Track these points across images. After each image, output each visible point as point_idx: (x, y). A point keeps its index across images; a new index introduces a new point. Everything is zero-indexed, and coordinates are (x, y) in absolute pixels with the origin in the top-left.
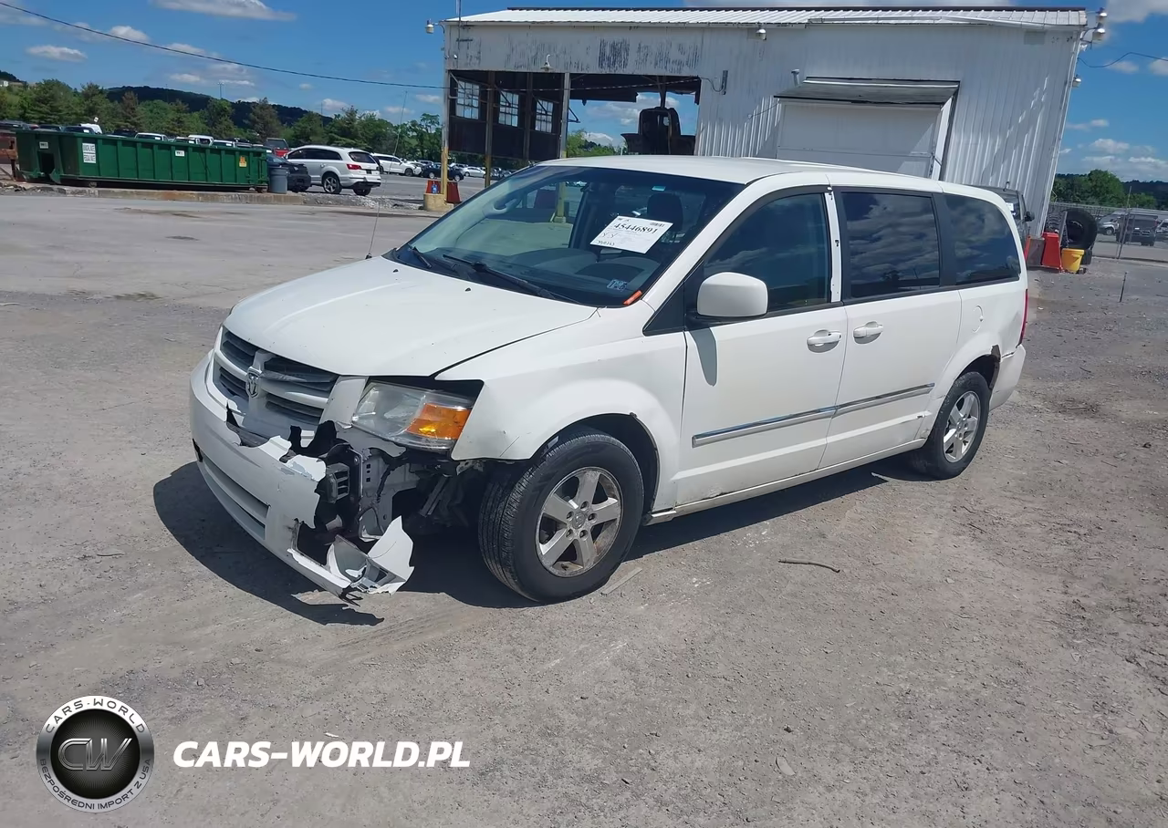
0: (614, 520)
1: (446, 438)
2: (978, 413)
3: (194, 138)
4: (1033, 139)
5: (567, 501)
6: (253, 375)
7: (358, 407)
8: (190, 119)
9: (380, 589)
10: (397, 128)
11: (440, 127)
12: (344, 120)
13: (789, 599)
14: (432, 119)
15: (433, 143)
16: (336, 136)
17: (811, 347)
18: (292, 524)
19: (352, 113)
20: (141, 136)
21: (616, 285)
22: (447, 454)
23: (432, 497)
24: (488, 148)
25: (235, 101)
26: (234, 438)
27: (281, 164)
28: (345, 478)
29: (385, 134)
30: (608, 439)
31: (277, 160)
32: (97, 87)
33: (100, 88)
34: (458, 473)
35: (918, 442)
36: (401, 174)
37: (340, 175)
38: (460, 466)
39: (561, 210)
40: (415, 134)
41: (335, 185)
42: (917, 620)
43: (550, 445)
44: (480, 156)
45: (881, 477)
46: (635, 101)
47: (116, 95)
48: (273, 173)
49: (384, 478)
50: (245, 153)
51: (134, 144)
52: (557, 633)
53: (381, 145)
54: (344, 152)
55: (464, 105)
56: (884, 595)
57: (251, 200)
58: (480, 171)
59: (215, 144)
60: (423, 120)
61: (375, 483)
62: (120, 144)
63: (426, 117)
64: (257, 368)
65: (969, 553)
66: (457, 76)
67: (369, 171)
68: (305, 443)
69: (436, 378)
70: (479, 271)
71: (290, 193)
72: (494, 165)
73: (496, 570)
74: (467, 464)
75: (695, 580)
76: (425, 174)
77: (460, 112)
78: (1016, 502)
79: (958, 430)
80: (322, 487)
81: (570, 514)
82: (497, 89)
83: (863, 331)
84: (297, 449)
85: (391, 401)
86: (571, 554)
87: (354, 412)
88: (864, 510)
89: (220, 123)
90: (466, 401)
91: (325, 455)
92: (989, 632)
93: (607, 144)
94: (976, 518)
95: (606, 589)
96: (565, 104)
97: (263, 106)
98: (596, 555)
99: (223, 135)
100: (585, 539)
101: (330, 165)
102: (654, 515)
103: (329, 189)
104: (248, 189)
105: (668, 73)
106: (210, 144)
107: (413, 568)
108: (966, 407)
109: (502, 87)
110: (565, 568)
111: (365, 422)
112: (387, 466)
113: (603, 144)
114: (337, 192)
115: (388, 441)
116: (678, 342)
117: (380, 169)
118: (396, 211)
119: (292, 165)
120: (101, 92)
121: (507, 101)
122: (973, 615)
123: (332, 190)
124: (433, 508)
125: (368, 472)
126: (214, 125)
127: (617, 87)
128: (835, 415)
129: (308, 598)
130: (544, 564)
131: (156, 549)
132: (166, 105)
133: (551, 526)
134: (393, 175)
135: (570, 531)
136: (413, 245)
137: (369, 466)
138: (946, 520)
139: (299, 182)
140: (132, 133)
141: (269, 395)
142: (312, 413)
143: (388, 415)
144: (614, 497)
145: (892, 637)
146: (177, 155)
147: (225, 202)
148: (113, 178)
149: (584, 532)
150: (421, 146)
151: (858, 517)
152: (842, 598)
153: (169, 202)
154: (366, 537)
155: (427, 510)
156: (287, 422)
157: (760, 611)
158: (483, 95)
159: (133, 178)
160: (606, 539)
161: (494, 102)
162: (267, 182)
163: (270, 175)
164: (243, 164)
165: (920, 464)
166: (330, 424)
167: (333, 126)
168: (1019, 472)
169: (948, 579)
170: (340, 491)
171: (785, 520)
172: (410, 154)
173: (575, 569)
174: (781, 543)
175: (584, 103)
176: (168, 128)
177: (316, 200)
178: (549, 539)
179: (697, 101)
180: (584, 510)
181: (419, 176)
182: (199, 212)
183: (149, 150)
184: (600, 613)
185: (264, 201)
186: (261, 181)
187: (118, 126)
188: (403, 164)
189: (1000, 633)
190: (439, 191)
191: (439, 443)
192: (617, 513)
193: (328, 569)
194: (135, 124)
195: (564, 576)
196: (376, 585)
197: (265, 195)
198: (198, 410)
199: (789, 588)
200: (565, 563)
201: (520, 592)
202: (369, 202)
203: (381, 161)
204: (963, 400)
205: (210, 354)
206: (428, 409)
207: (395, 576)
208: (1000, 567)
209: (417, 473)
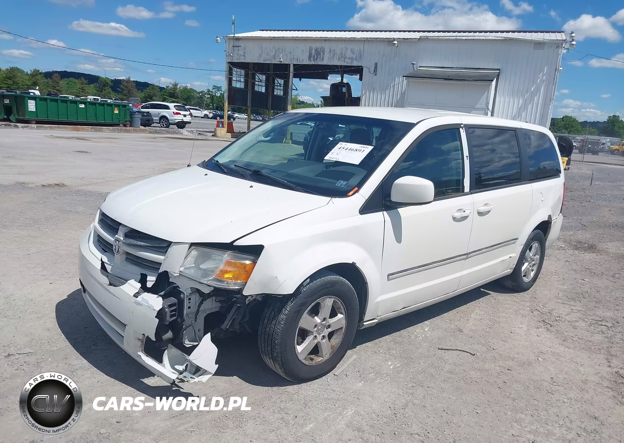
0: (342, 328)
1: (239, 281)
2: (539, 253)
3: (90, 98)
4: (539, 99)
5: (313, 317)
6: (118, 240)
7: (184, 262)
8: (89, 88)
9: (197, 380)
10: (199, 93)
11: (222, 92)
12: (171, 89)
13: (448, 375)
14: (219, 88)
15: (219, 101)
16: (167, 97)
17: (454, 219)
18: (141, 337)
19: (176, 85)
20: (61, 97)
21: (341, 184)
22: (240, 291)
23: (229, 316)
24: (249, 104)
25: (113, 79)
26: (105, 280)
27: (137, 112)
28: (174, 308)
29: (193, 96)
30: (339, 279)
31: (135, 110)
32: (38, 71)
33: (40, 71)
34: (247, 303)
35: (509, 271)
36: (202, 117)
37: (169, 118)
38: (248, 299)
39: (289, 136)
40: (209, 96)
41: (166, 123)
42: (526, 388)
43: (305, 284)
44: (244, 108)
45: (486, 291)
46: (327, 79)
47: (48, 75)
48: (133, 116)
49: (199, 306)
50: (118, 106)
51: (56, 101)
52: (309, 404)
53: (191, 102)
54: (171, 105)
55: (236, 81)
56: (503, 370)
57: (121, 131)
58: (244, 116)
59: (101, 101)
60: (214, 89)
61: (194, 309)
62: (49, 100)
63: (215, 87)
64: (120, 236)
65: (545, 340)
66: (233, 65)
67: (185, 116)
68: (149, 285)
69: (234, 244)
70: (257, 175)
71: (142, 127)
72: (252, 113)
73: (269, 362)
74: (253, 297)
75: (390, 363)
76: (214, 117)
77: (234, 84)
78: (566, 306)
79: (529, 263)
80: (160, 314)
81: (316, 326)
82: (254, 72)
83: (483, 209)
84: (144, 289)
85: (204, 258)
86: (316, 350)
87: (181, 265)
88: (482, 313)
89: (105, 90)
90: (252, 258)
91: (162, 293)
92: (572, 395)
93: (311, 102)
94: (546, 317)
95: (337, 371)
96: (290, 80)
97: (128, 81)
98: (331, 350)
99: (106, 97)
100: (324, 341)
101: (164, 112)
102: (365, 323)
103: (163, 125)
104: (119, 125)
105: (345, 64)
106: (99, 101)
107: (218, 365)
108: (533, 250)
109: (256, 71)
110: (312, 359)
111: (188, 271)
112: (202, 298)
113: (309, 102)
114: (168, 127)
115: (203, 283)
116: (380, 218)
117: (191, 115)
118: (200, 137)
119: (144, 112)
120: (41, 73)
121: (259, 79)
122: (560, 384)
123: (165, 126)
124: (229, 324)
125: (189, 303)
126: (101, 91)
127: (318, 72)
128: (467, 258)
129: (150, 381)
130: (300, 358)
131: (55, 348)
132: (76, 80)
133: (304, 334)
134: (198, 118)
135: (316, 337)
136: (216, 159)
137: (190, 299)
138: (529, 319)
139: (147, 122)
140: (56, 95)
141: (127, 253)
142: (154, 266)
143: (203, 266)
144: (342, 313)
145: (514, 400)
146: (80, 107)
147: (106, 133)
148: (44, 119)
149: (324, 337)
150: (212, 102)
151: (479, 317)
152: (479, 373)
153: (75, 132)
154: (188, 344)
155: (226, 325)
156: (138, 271)
157: (433, 384)
158: (246, 76)
159: (55, 119)
160: (336, 340)
161: (252, 79)
162: (130, 121)
163: (131, 118)
164: (116, 112)
165: (509, 284)
166: (166, 273)
167: (165, 92)
168: (562, 287)
169: (539, 359)
170: (172, 316)
171: (437, 321)
172: (207, 107)
173: (318, 360)
174: (437, 336)
175: (300, 80)
176: (76, 93)
177: (156, 131)
178: (302, 342)
179: (361, 79)
180: (324, 323)
181: (212, 118)
182: (91, 138)
183: (65, 104)
184: (335, 389)
185: (128, 131)
186: (126, 121)
187: (50, 91)
188: (203, 112)
189: (578, 395)
190: (223, 126)
191: (235, 284)
192: (343, 323)
193: (164, 366)
194: (59, 90)
195: (311, 365)
196: (194, 377)
197: (128, 128)
198: (84, 262)
199: (447, 367)
200: (312, 356)
201: (284, 377)
202: (185, 132)
203: (191, 110)
204: (532, 246)
205: (92, 225)
206: (228, 263)
207: (206, 371)
208: (567, 349)
209: (220, 302)
